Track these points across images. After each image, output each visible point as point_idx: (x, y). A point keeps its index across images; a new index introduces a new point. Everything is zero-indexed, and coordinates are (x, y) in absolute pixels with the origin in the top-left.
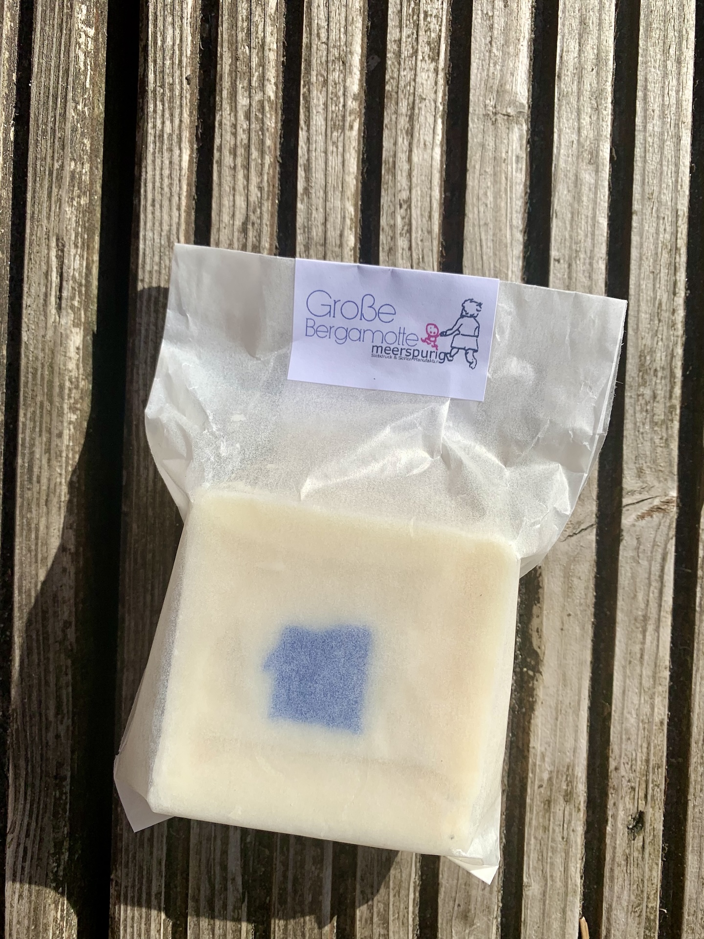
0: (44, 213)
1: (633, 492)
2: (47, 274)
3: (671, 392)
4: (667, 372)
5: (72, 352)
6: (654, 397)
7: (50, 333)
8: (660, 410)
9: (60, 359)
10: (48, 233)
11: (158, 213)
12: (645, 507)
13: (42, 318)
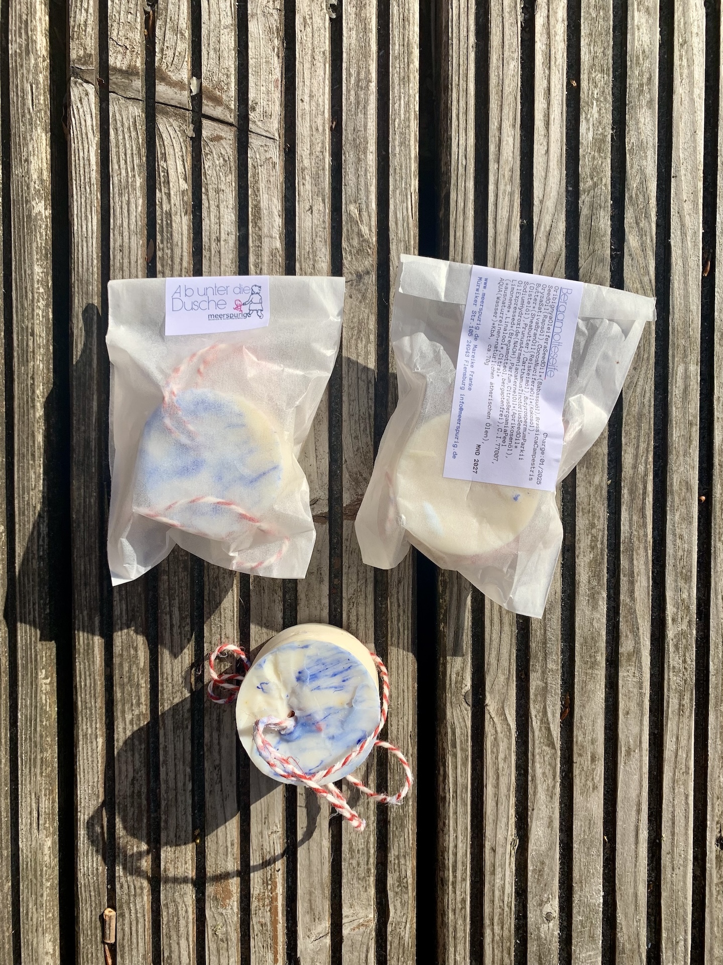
0: (28, 782)
1: (347, 917)
2: (31, 813)
3: (368, 861)
4: (365, 851)
5: (46, 851)
6: (358, 864)
7: (34, 843)
8: (362, 871)
9: (39, 856)
10: (30, 791)
11: (86, 777)
12: (355, 924)
13: (29, 835)
